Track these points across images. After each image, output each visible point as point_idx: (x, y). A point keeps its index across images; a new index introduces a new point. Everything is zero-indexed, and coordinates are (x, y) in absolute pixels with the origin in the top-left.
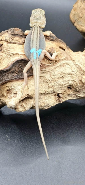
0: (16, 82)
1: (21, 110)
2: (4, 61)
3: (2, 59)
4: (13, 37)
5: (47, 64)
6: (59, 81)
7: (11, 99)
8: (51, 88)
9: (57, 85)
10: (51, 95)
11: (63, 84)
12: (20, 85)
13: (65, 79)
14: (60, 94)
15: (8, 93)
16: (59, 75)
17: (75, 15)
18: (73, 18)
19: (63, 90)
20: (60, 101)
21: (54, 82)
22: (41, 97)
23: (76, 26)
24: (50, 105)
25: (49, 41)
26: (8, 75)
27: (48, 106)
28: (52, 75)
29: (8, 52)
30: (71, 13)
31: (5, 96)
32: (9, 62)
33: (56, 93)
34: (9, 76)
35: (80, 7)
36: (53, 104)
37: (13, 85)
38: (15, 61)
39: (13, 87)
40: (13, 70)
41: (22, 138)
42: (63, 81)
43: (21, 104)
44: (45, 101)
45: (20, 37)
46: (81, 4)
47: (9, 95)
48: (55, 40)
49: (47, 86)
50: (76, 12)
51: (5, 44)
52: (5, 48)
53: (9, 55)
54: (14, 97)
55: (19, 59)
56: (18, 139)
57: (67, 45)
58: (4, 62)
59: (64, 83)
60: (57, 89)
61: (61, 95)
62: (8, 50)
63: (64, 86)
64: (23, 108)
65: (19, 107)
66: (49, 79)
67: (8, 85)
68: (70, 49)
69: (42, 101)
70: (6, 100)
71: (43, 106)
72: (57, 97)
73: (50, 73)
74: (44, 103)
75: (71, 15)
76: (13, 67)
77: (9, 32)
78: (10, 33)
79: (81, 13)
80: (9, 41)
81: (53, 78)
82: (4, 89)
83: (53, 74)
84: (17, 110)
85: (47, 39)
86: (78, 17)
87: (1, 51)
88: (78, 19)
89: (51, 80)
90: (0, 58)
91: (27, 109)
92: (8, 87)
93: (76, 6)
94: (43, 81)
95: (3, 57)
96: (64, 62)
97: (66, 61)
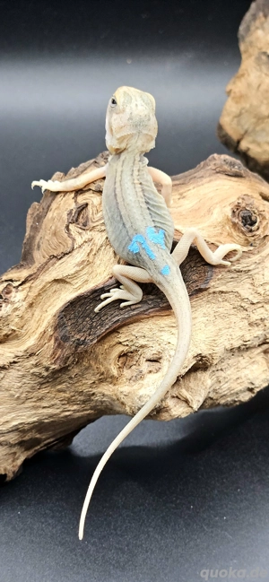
0: (151, 322)
1: (179, 413)
2: (100, 257)
3: (93, 253)
7: (145, 382)
8: (256, 328)
10: (256, 353)
12: (166, 329)
15: (124, 364)
17: (240, 115)
18: (234, 126)
21: (266, 306)
22: (230, 362)
23: (249, 149)
24: (257, 383)
25: (225, 177)
27: (251, 390)
28: (256, 283)
30: (224, 112)
31: (112, 377)
37: (140, 334)
39: (142, 342)
43: (176, 391)
44: (243, 375)
47: (127, 373)
48: (241, 172)
49: (246, 321)
50: (244, 105)
51: (95, 200)
52: (99, 215)
54: (150, 372)
58: (98, 262)
64: (184, 404)
65: (170, 403)
66: (251, 298)
67: (123, 336)
69: (232, 376)
70: (121, 389)
71: (236, 393)
73: (251, 277)
74: (239, 381)
75: (226, 120)
81: (262, 293)
82: (107, 353)
83: (259, 279)
84: (165, 416)
85: (217, 173)
86: (254, 120)
87: (85, 225)
88: (257, 124)
89: (255, 301)
90: (87, 248)
91: (196, 406)
92: (125, 344)
93: (238, 86)
94: (232, 306)
95: (94, 244)
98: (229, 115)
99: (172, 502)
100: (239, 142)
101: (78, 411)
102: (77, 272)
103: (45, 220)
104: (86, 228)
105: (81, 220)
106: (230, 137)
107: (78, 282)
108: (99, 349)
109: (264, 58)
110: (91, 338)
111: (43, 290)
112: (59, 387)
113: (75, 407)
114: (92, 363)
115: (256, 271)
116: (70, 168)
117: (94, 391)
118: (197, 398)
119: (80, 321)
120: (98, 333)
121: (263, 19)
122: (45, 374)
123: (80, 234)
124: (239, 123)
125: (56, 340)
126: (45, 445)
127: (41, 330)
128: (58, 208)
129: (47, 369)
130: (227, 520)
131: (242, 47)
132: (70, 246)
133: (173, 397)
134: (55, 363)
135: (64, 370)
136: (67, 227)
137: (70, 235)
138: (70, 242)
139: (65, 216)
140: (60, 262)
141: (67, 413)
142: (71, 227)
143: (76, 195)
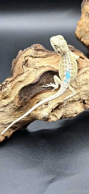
0: (45, 93)
2: (32, 75)
3: (30, 73)
4: (36, 51)
6: (83, 87)
7: (44, 110)
8: (77, 95)
9: (82, 92)
10: (78, 102)
11: (87, 90)
12: (50, 95)
13: (88, 85)
14: (85, 101)
16: (83, 81)
17: (81, 31)
18: (79, 34)
19: (87, 97)
20: (86, 107)
21: (80, 89)
22: (70, 105)
23: (83, 41)
24: (78, 112)
26: (36, 87)
27: (76, 113)
28: (77, 82)
29: (34, 66)
30: (76, 30)
32: (36, 75)
33: (82, 100)
34: (37, 89)
35: (86, 22)
36: (80, 111)
37: (42, 97)
38: (42, 74)
39: (43, 99)
40: (41, 82)
42: (88, 87)
43: (53, 113)
44: (74, 109)
45: (43, 51)
46: (86, 20)
48: (74, 50)
50: (82, 28)
51: (30, 59)
52: (31, 63)
53: (36, 68)
54: (45, 108)
55: (45, 71)
56: (50, 152)
57: (84, 55)
58: (31, 76)
60: (83, 96)
61: (86, 102)
62: (34, 64)
64: (55, 117)
65: (51, 117)
66: (75, 87)
67: (38, 97)
68: (87, 58)
69: (70, 109)
70: (37, 113)
71: (72, 114)
72: (82, 104)
74: (72, 111)
75: (77, 32)
76: (40, 79)
77: (32, 48)
78: (34, 49)
79: (87, 27)
80: (34, 56)
81: (79, 85)
82: (34, 102)
84: (50, 120)
86: (84, 33)
87: (27, 66)
88: (85, 34)
89: (76, 88)
91: (59, 118)
92: (38, 99)
93: (80, 22)
95: (29, 71)
96: (86, 70)
97: (87, 68)
98: (78, 31)
99: (55, 146)
100: (81, 39)
101: (27, 119)
102: (25, 79)
103: (17, 64)
105: (26, 64)
106: (78, 37)
107: (25, 82)
108: (31, 101)
109: (87, 14)
110: (28, 98)
111: (16, 84)
112: (21, 112)
114: (30, 105)
115: (77, 79)
116: (24, 49)
119: (26, 93)
120: (31, 96)
121: (87, 2)
122: (17, 108)
123: (26, 68)
124: (80, 34)
125: (19, 98)
126: (19, 128)
127: (15, 95)
128: (20, 61)
129: (17, 107)
130: (70, 151)
131: (82, 10)
132: (23, 72)
133: (52, 115)
134: (19, 105)
135: (21, 107)
136: (22, 66)
137: (23, 68)
138: (23, 71)
139: (22, 63)
140: (20, 76)
141: (24, 119)
142: (23, 66)
143: (25, 57)
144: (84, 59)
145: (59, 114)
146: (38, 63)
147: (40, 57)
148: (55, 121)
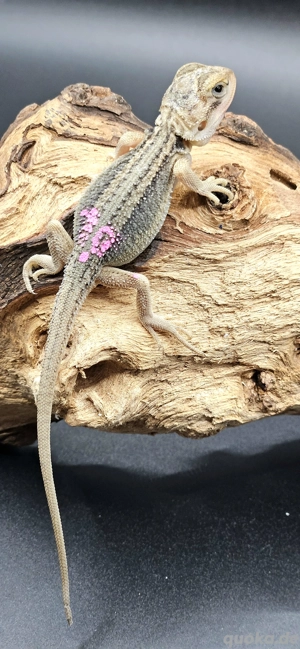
1: (87, 420)
2: (34, 208)
3: (26, 201)
4: (77, 112)
5: (205, 229)
6: (257, 309)
8: (220, 339)
9: (248, 328)
10: (224, 373)
11: (275, 323)
14: (263, 374)
15: (43, 343)
16: (260, 282)
19: (275, 356)
20: (266, 405)
21: (237, 312)
22: (181, 375)
24: (216, 413)
25: (227, 141)
27: (210, 420)
28: (228, 279)
29: (50, 170)
31: (30, 357)
32: (53, 210)
33: (248, 365)
36: (230, 413)
38: (74, 209)
41: (104, 558)
42: (277, 312)
44: (198, 397)
45: (110, 119)
47: (42, 355)
48: (253, 139)
49: (205, 325)
51: (44, 139)
52: (43, 156)
53: (56, 184)
56: (82, 562)
58: (31, 213)
59: (280, 323)
61: (266, 378)
62: (53, 163)
63: (278, 336)
64: (96, 410)
66: (215, 296)
67: (41, 307)
69: (180, 394)
71: (188, 418)
72: (250, 384)
73: (221, 270)
74: (191, 403)
77: (66, 96)
78: (70, 99)
80: (61, 130)
81: (233, 294)
82: (26, 326)
83: (233, 275)
85: (220, 134)
87: (26, 166)
89: (221, 302)
90: (20, 194)
91: (114, 416)
92: (43, 317)
94: (186, 302)
95: (28, 190)
96: (285, 233)
97: (292, 226)
102: (4, 220)
104: (26, 170)
105: (24, 160)
107: (5, 233)
113: (5, 390)
114: (12, 336)
115: (230, 264)
117: (17, 372)
118: (116, 407)
123: (19, 176)
132: (4, 188)
136: (9, 166)
137: (8, 174)
138: (6, 183)
139: (9, 153)
142: (14, 166)
143: (28, 129)
144: (293, 187)
145: (117, 401)
146: (69, 164)
147: (87, 140)
148: (92, 425)
